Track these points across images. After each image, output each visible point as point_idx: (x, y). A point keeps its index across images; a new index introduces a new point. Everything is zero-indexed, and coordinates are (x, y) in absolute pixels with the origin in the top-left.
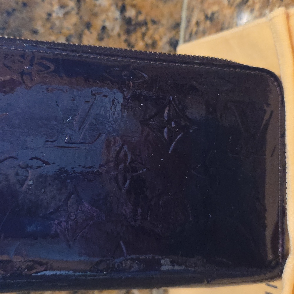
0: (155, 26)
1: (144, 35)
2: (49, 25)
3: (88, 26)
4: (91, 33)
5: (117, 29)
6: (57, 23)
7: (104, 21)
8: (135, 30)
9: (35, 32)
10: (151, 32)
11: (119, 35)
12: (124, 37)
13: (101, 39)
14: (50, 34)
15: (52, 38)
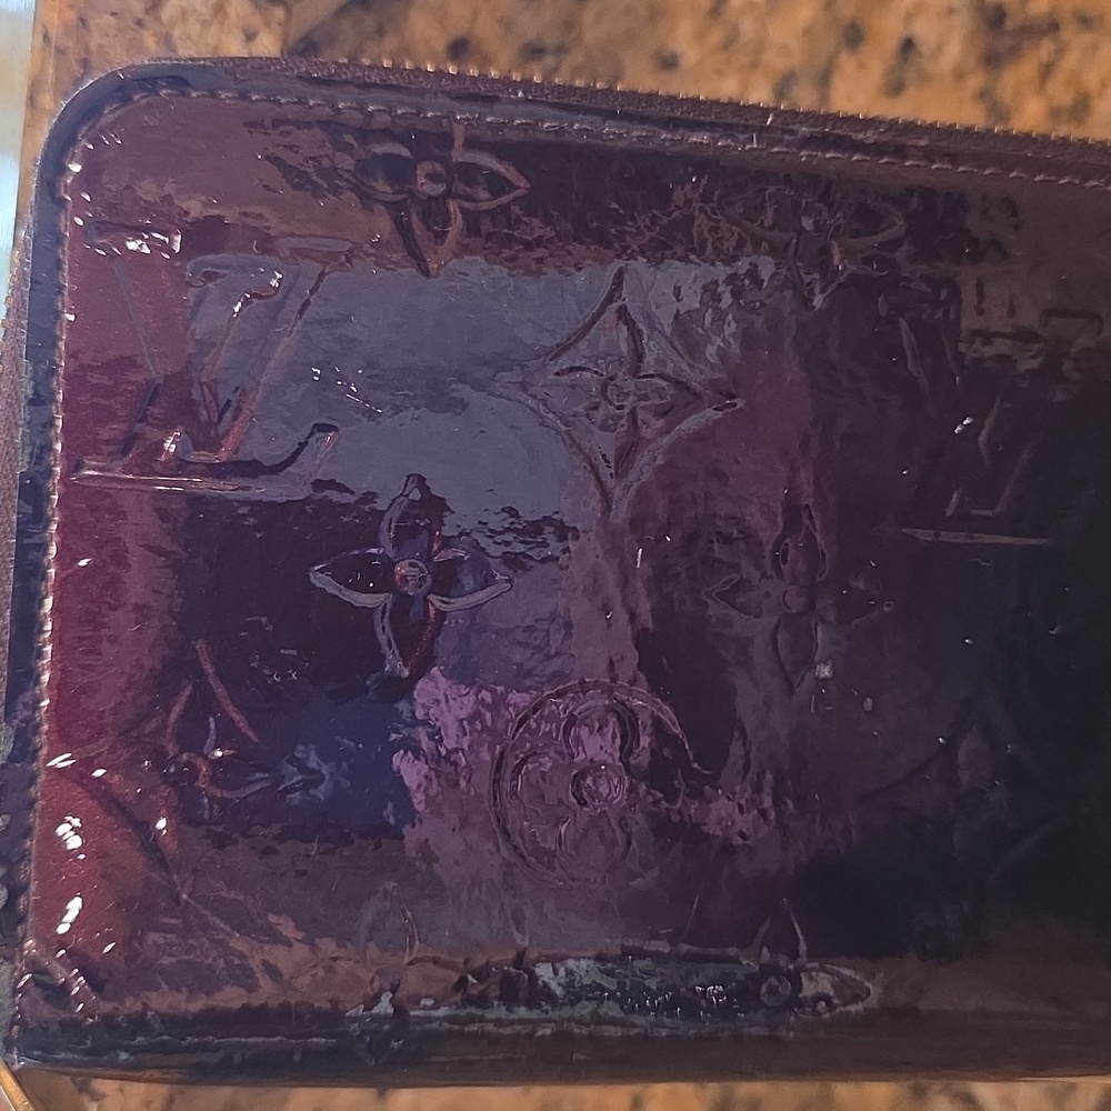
0: (1088, 37)
1: (1047, 71)
2: (716, 36)
3: (854, 36)
4: (860, 67)
5: (954, 52)
6: (747, 26)
7: (909, 18)
8: (1015, 53)
9: (669, 63)
10: (1071, 60)
11: (959, 75)
12: (975, 82)
13: (895, 88)
14: (719, 72)
15: (727, 88)
